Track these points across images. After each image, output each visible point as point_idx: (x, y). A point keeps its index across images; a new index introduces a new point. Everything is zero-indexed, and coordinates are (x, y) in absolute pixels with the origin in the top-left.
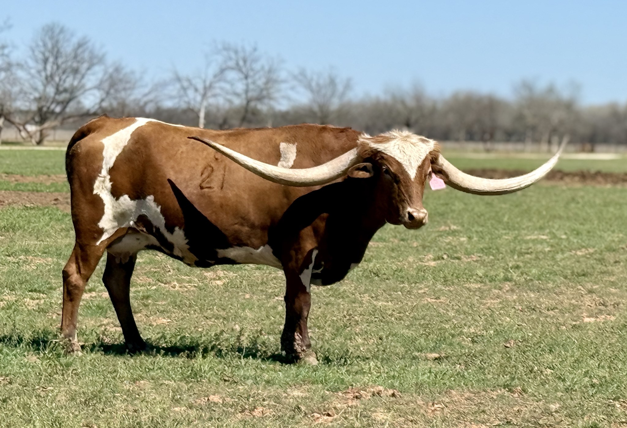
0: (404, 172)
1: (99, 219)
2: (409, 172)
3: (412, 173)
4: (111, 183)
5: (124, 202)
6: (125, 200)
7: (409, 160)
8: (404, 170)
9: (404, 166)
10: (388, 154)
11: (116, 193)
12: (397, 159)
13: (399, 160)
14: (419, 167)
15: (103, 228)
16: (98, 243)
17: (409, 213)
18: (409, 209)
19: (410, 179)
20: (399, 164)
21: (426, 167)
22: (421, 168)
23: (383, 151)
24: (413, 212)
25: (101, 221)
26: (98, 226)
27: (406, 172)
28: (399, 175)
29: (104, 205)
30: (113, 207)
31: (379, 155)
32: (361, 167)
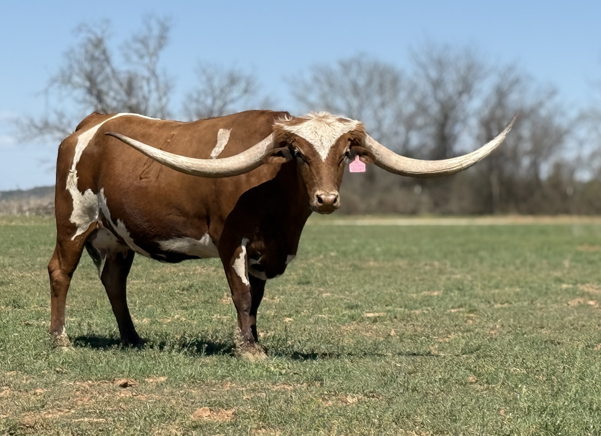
0: (315, 154)
1: (69, 214)
2: (320, 153)
3: (324, 154)
4: (78, 178)
5: (88, 196)
6: (89, 194)
7: (321, 140)
8: (316, 151)
9: (315, 147)
10: (300, 136)
11: (82, 188)
12: (308, 139)
13: (310, 141)
14: (333, 147)
15: (75, 224)
16: (73, 239)
17: (317, 196)
18: (318, 193)
19: (321, 160)
20: (310, 146)
21: (341, 148)
22: (335, 148)
23: (296, 133)
24: (321, 195)
25: (71, 217)
26: (70, 222)
27: (318, 153)
28: (310, 157)
29: (72, 200)
30: (81, 202)
31: (292, 138)
32: (277, 152)
